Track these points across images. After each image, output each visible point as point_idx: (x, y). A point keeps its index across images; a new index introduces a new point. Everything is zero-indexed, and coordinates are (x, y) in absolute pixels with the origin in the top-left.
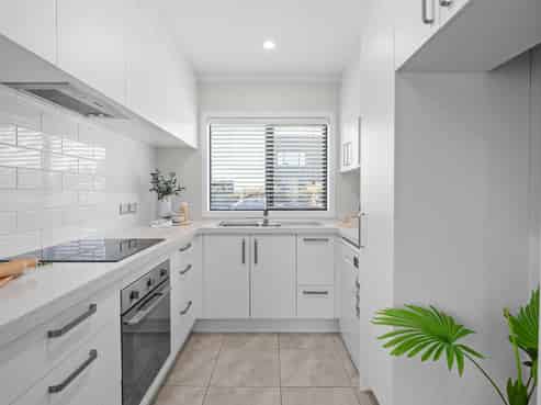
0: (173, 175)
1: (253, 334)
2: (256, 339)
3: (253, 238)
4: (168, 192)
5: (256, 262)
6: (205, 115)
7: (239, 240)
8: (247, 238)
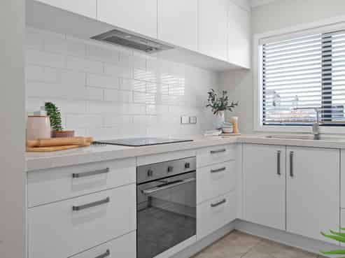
0: (225, 92)
1: (291, 248)
2: (291, 253)
3: (289, 151)
4: (222, 108)
5: (292, 175)
6: (257, 37)
7: (275, 150)
8: (283, 150)
